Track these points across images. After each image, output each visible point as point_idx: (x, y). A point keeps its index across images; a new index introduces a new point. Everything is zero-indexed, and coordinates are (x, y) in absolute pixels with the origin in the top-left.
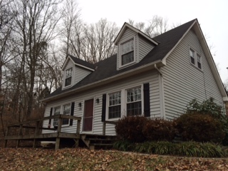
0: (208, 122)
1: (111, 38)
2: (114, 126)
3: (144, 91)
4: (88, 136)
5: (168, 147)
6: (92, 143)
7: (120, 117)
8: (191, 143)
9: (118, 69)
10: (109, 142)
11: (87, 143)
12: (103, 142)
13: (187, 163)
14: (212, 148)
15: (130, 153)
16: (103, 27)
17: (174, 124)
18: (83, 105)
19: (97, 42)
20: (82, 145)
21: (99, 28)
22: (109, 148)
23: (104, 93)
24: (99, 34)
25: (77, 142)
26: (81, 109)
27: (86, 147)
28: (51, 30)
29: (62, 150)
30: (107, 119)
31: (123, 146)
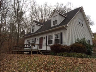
0: (81, 47)
1: (50, 10)
2: (50, 47)
3: (61, 35)
4: (41, 51)
5: (67, 54)
6: (43, 53)
7: (52, 44)
8: (74, 53)
9: (52, 27)
10: (48, 53)
11: (41, 53)
12: (46, 52)
13: (71, 59)
14: (81, 55)
15: (55, 56)
16: (46, 5)
17: (70, 47)
18: (39, 39)
19: (44, 11)
20: (39, 53)
21: (45, 5)
22: (48, 54)
23: (47, 35)
24: (44, 8)
25: (38, 52)
26: (38, 41)
27: (41, 54)
28: (25, 8)
29: (33, 55)
30: (48, 45)
31: (53, 54)
